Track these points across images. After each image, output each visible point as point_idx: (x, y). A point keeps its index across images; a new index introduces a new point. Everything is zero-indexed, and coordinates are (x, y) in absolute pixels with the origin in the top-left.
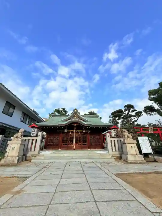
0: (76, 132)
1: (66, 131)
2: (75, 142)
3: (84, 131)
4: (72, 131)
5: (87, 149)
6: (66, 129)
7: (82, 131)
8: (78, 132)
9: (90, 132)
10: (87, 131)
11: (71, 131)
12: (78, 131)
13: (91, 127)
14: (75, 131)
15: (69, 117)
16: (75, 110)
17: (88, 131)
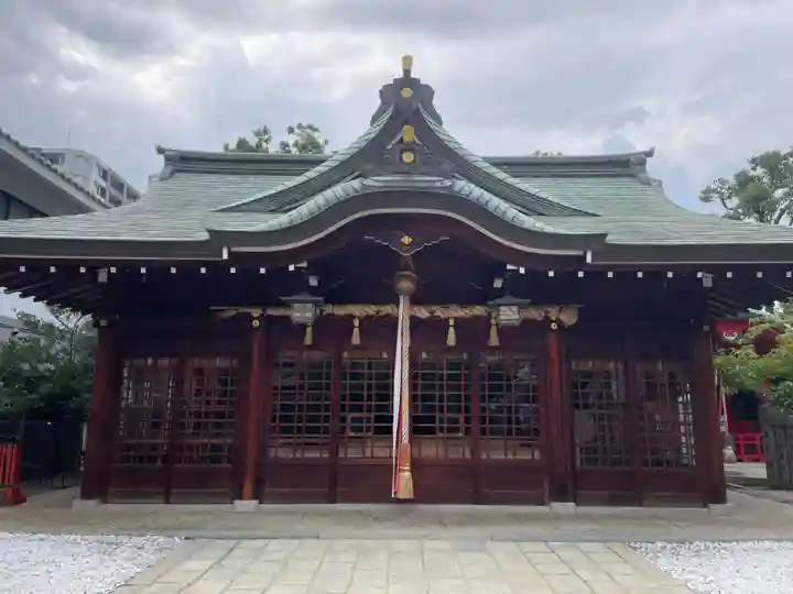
0: (415, 323)
1: (302, 313)
2: (414, 430)
3: (509, 314)
4: (371, 310)
5: (542, 503)
6: (313, 291)
7: (479, 310)
8: (442, 325)
9: (569, 317)
10: (535, 314)
11: (358, 311)
12: (440, 312)
13: (596, 274)
14: (403, 312)
15: (321, 168)
16: (407, 93)
17: (553, 313)
